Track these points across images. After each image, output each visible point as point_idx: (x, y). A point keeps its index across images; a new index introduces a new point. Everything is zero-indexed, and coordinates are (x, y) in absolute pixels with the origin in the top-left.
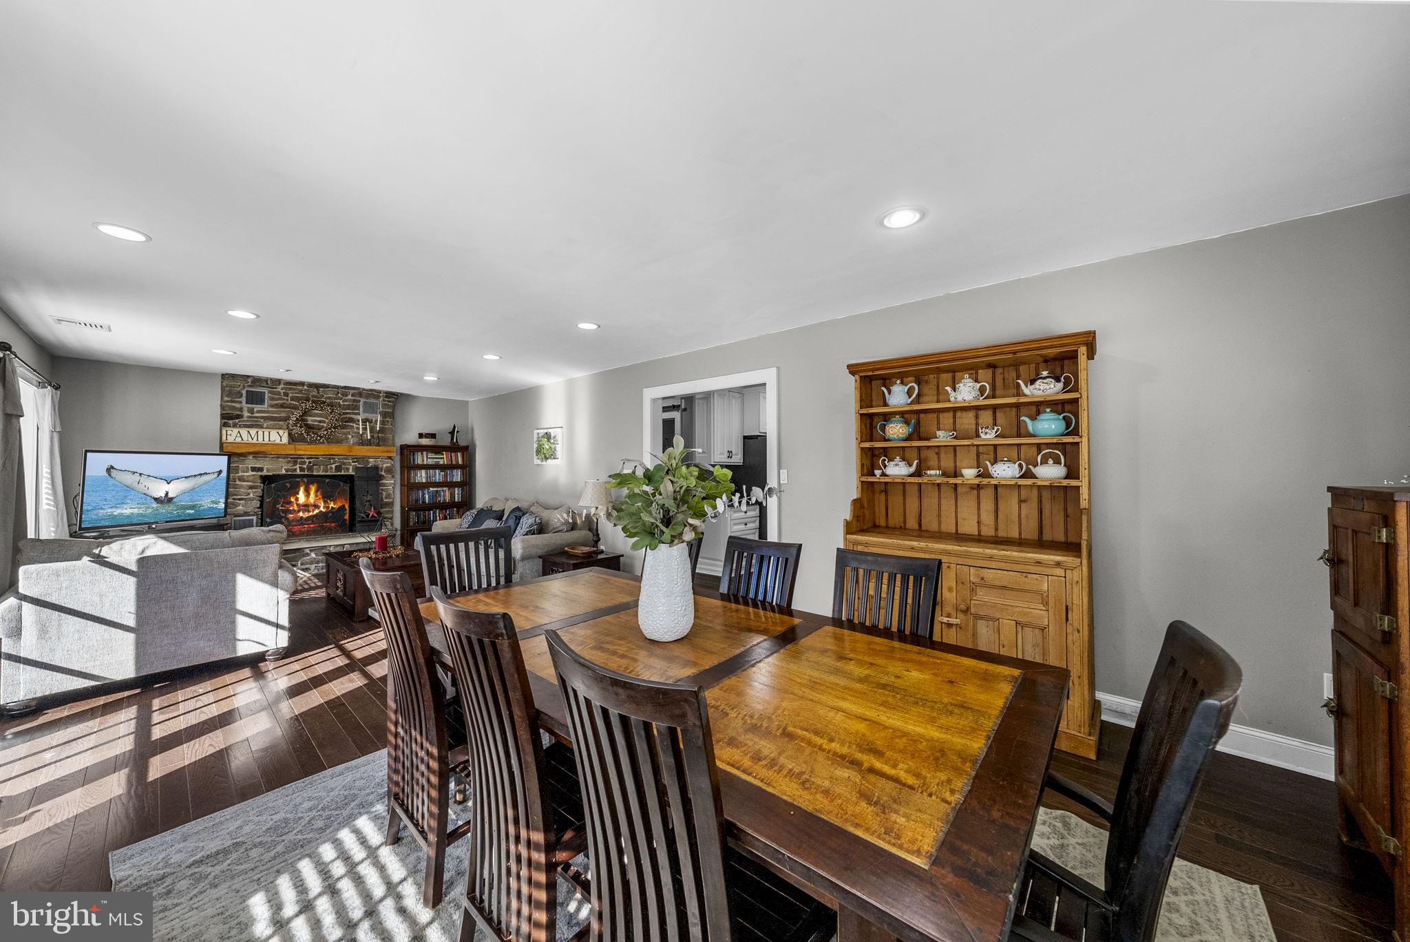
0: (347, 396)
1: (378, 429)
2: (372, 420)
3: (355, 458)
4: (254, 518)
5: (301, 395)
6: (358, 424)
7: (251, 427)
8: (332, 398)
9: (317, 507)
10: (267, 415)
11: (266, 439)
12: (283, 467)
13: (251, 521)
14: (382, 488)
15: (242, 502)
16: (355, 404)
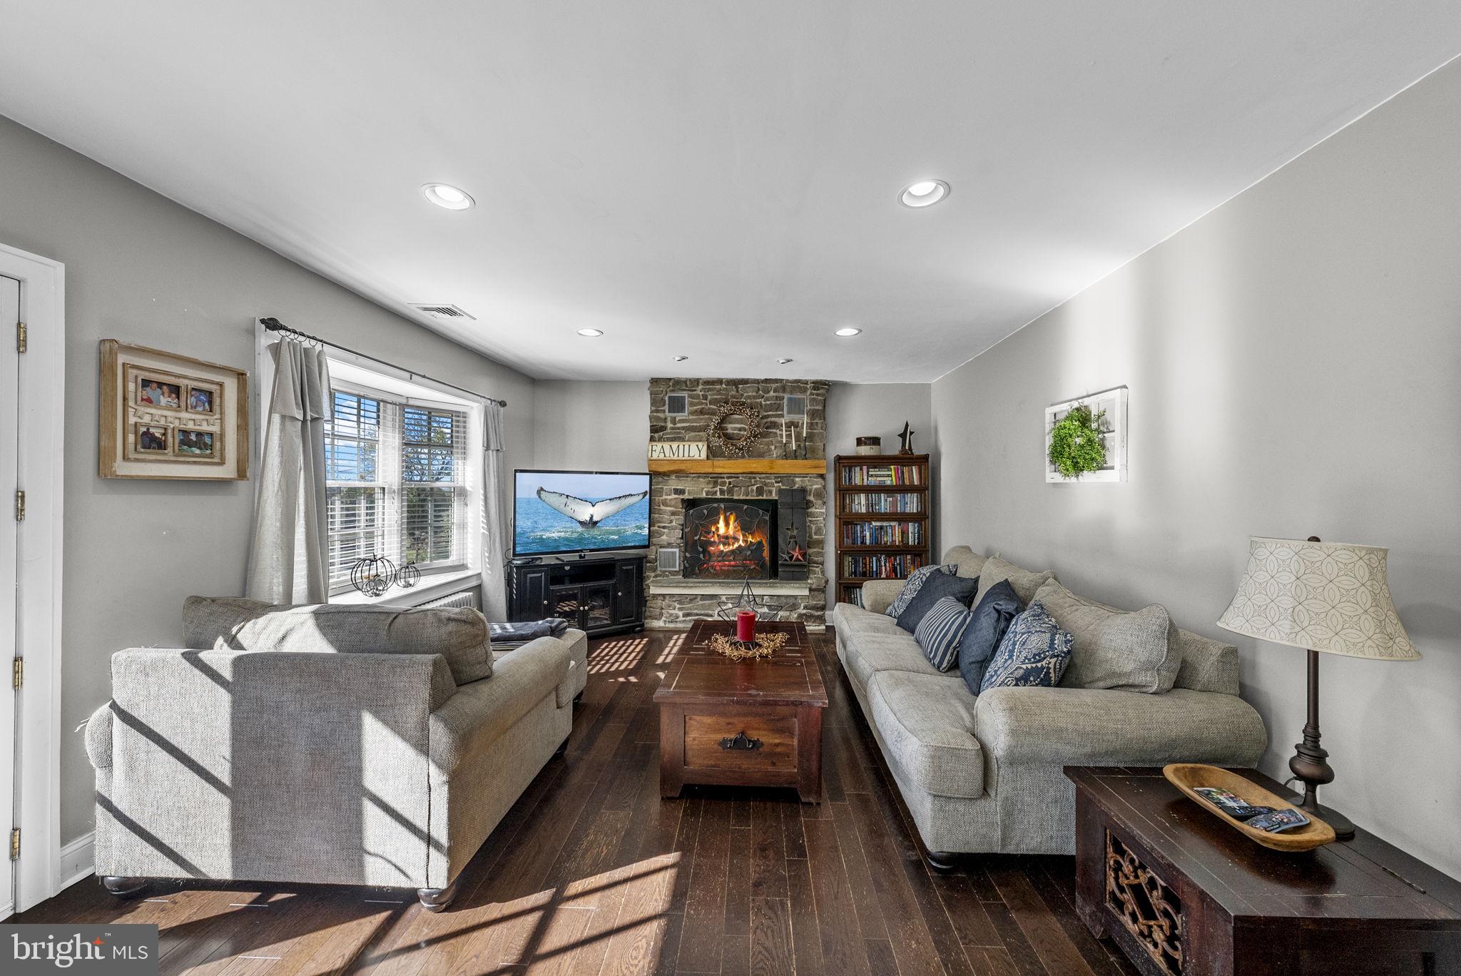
0: (769, 392)
1: (804, 435)
2: (798, 423)
3: (779, 477)
4: (677, 550)
5: (719, 397)
6: (782, 430)
7: (673, 440)
8: (754, 397)
9: (736, 539)
10: (688, 424)
11: (686, 455)
12: (703, 488)
13: (674, 553)
14: (810, 519)
15: (666, 530)
16: (778, 402)
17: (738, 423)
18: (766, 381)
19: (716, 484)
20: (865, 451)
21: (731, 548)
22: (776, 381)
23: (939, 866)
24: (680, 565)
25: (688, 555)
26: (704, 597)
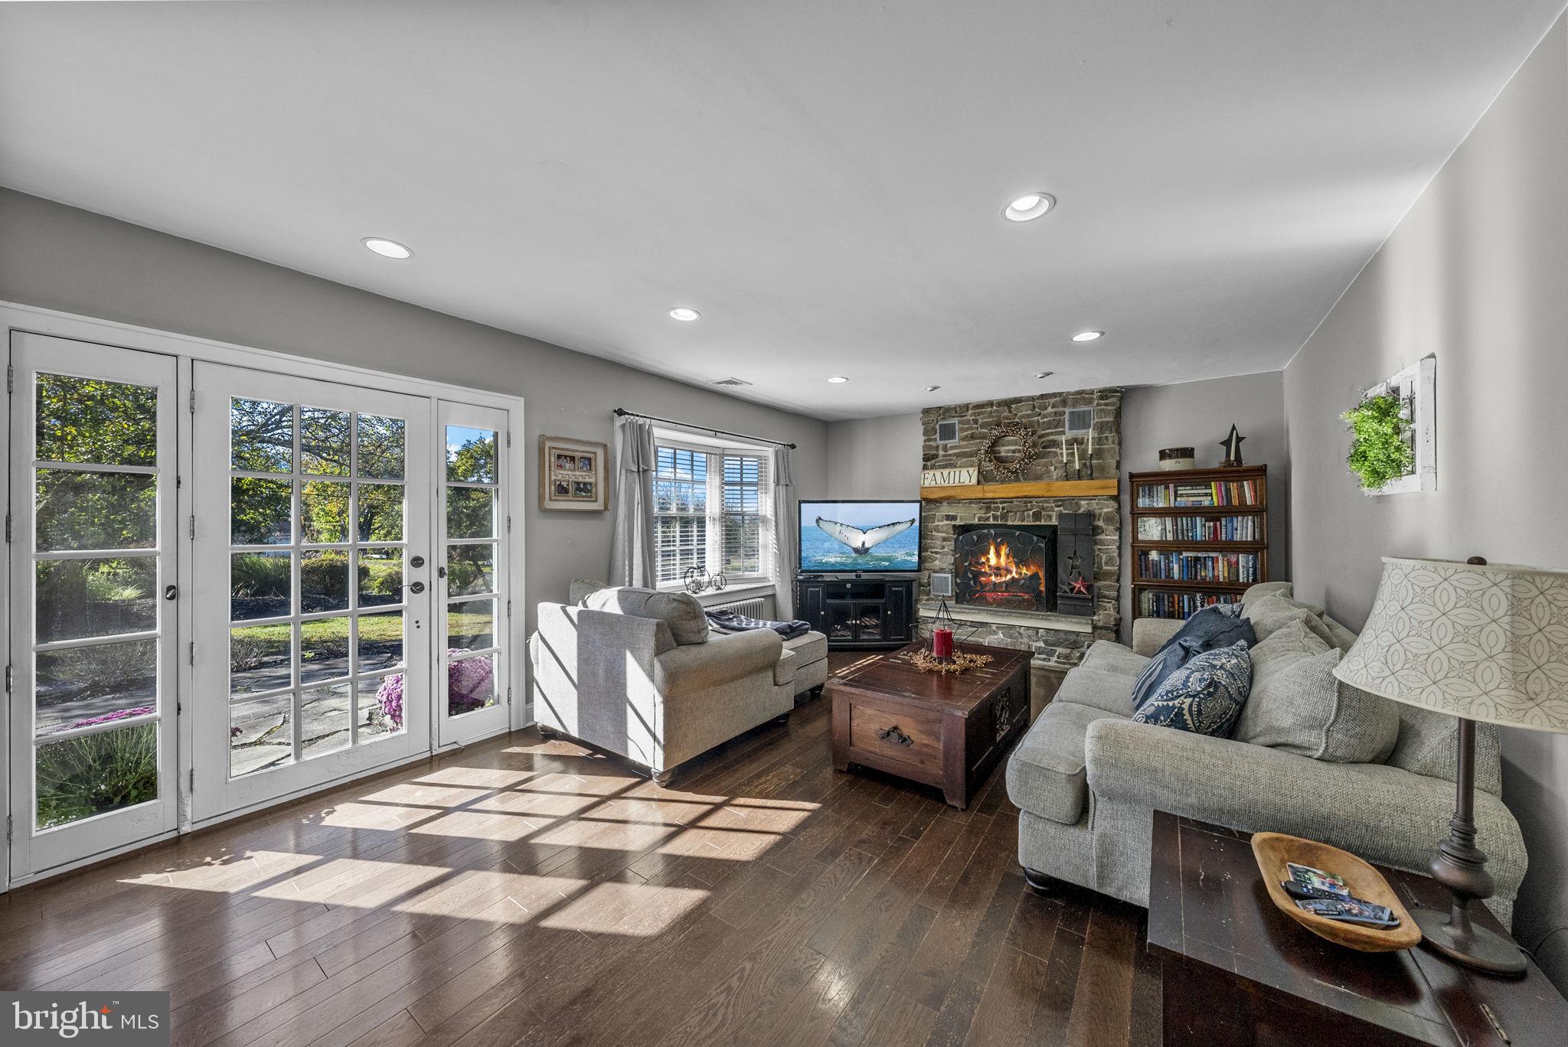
0: (1046, 408)
1: (1090, 452)
2: (1083, 439)
3: (1059, 501)
4: (949, 576)
5: (990, 420)
6: (1062, 449)
7: (945, 467)
8: (1028, 416)
9: (1009, 571)
10: (958, 451)
11: (957, 481)
12: (975, 515)
13: (947, 578)
14: (1099, 547)
15: (938, 556)
16: (1058, 418)
17: (1012, 445)
18: (1042, 397)
19: (988, 509)
20: (1169, 465)
21: (1003, 579)
22: (1054, 395)
23: (1035, 886)
24: (952, 591)
25: (958, 581)
26: (974, 624)
